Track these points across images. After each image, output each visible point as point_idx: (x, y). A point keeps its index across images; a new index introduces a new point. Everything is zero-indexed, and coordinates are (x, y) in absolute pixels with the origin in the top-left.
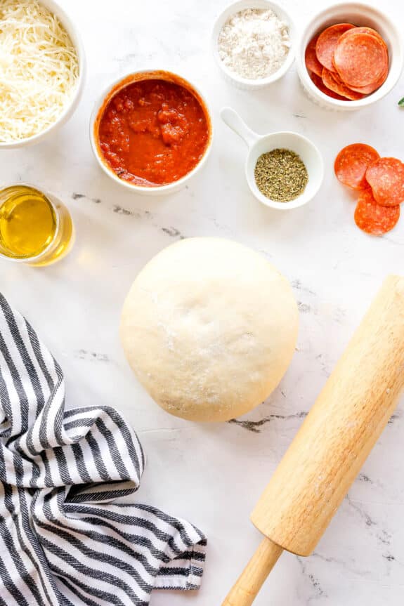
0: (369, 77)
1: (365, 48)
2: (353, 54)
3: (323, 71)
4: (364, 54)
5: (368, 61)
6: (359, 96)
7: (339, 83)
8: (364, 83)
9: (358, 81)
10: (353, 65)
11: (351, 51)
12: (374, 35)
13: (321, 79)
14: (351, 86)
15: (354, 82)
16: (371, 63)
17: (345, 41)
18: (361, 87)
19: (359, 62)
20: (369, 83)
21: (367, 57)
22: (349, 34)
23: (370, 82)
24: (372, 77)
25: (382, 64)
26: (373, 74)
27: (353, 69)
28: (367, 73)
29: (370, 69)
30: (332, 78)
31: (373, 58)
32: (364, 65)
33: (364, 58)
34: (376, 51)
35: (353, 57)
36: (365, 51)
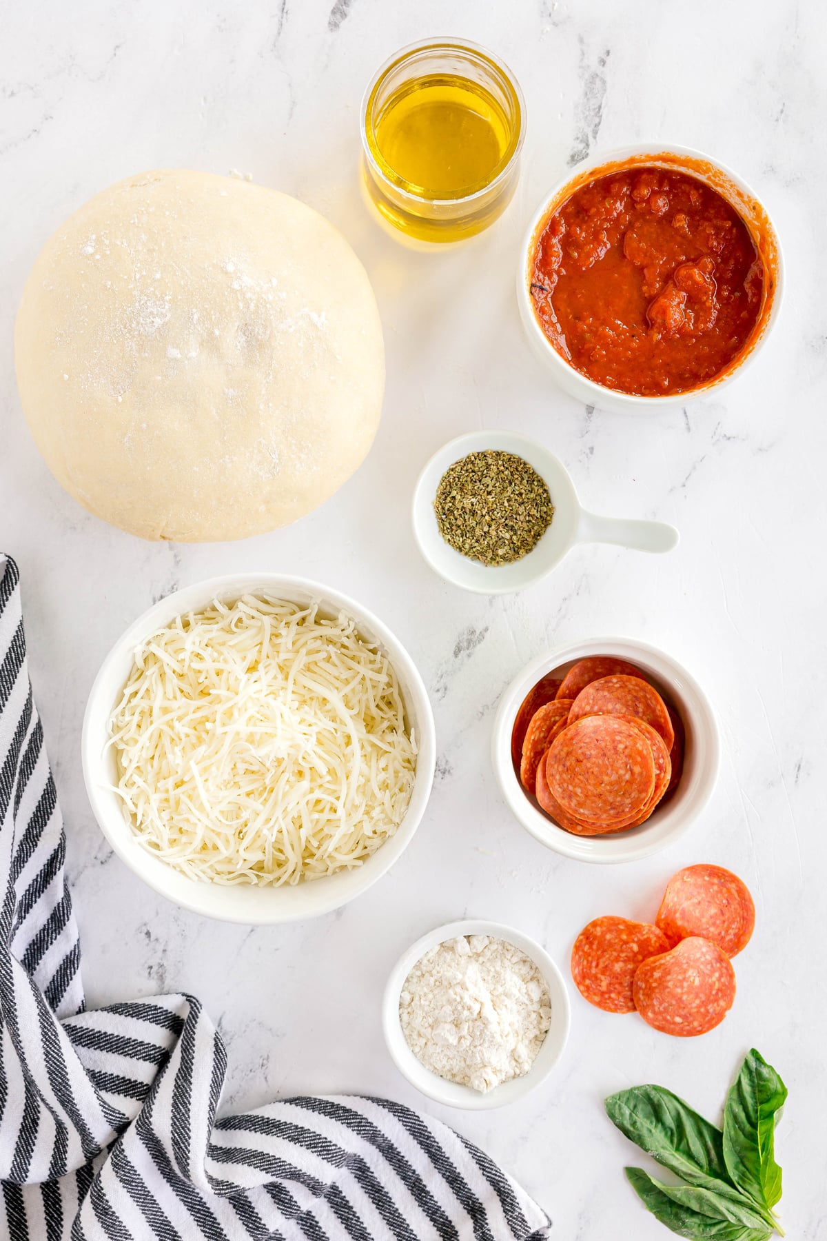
0: (570, 797)
1: (628, 777)
2: (610, 753)
3: (567, 701)
4: (614, 777)
5: (603, 789)
6: (529, 790)
7: (548, 740)
8: (556, 790)
9: (558, 777)
10: (588, 759)
11: (615, 748)
13: (552, 698)
14: (544, 765)
15: (554, 769)
16: (600, 796)
17: (635, 731)
18: (546, 786)
19: (596, 770)
20: (559, 801)
21: (611, 784)
22: (652, 739)
23: (563, 803)
24: (573, 803)
25: (605, 821)
26: (580, 805)
27: (578, 761)
28: (579, 791)
29: (587, 797)
30: (555, 722)
31: (611, 799)
32: (592, 782)
33: (606, 779)
34: (628, 801)
35: (604, 755)
36: (620, 777)
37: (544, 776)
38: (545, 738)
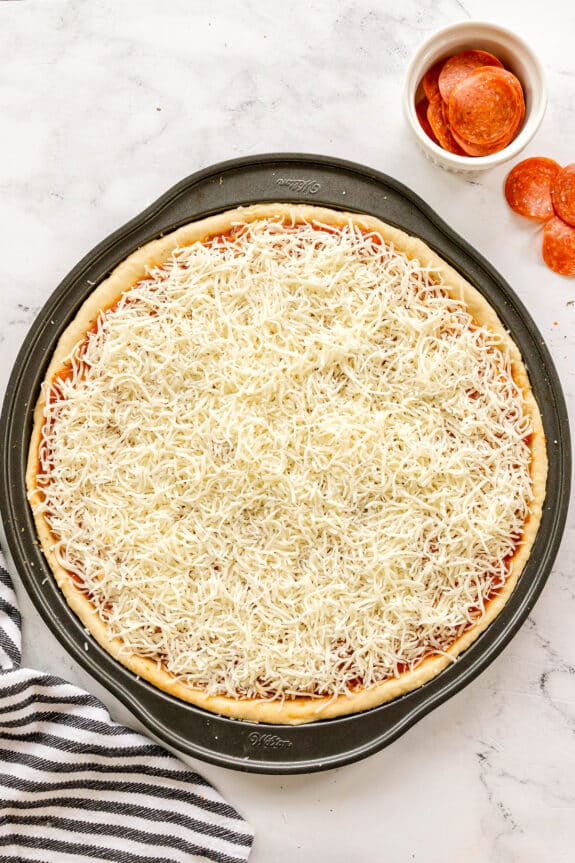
0: (481, 136)
1: (498, 98)
2: (479, 95)
3: (436, 96)
4: (492, 104)
5: (492, 115)
6: (459, 151)
7: (445, 120)
8: (472, 139)
9: (467, 132)
10: (472, 108)
11: (479, 91)
12: (516, 89)
13: (428, 104)
14: (455, 132)
15: (461, 130)
16: (494, 120)
17: (480, 75)
18: (466, 142)
19: (481, 110)
20: (478, 143)
21: (493, 109)
22: (491, 71)
23: (480, 142)
24: (485, 136)
25: (507, 129)
26: (489, 135)
27: (469, 113)
28: (482, 128)
29: (488, 127)
30: (441, 111)
31: (500, 117)
32: (484, 117)
33: (489, 109)
34: (509, 109)
35: (478, 99)
36: (495, 102)
37: (460, 138)
38: (443, 124)
